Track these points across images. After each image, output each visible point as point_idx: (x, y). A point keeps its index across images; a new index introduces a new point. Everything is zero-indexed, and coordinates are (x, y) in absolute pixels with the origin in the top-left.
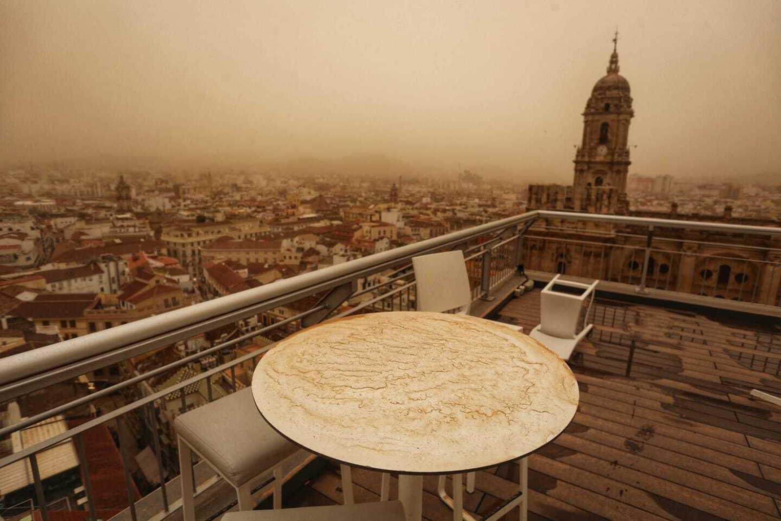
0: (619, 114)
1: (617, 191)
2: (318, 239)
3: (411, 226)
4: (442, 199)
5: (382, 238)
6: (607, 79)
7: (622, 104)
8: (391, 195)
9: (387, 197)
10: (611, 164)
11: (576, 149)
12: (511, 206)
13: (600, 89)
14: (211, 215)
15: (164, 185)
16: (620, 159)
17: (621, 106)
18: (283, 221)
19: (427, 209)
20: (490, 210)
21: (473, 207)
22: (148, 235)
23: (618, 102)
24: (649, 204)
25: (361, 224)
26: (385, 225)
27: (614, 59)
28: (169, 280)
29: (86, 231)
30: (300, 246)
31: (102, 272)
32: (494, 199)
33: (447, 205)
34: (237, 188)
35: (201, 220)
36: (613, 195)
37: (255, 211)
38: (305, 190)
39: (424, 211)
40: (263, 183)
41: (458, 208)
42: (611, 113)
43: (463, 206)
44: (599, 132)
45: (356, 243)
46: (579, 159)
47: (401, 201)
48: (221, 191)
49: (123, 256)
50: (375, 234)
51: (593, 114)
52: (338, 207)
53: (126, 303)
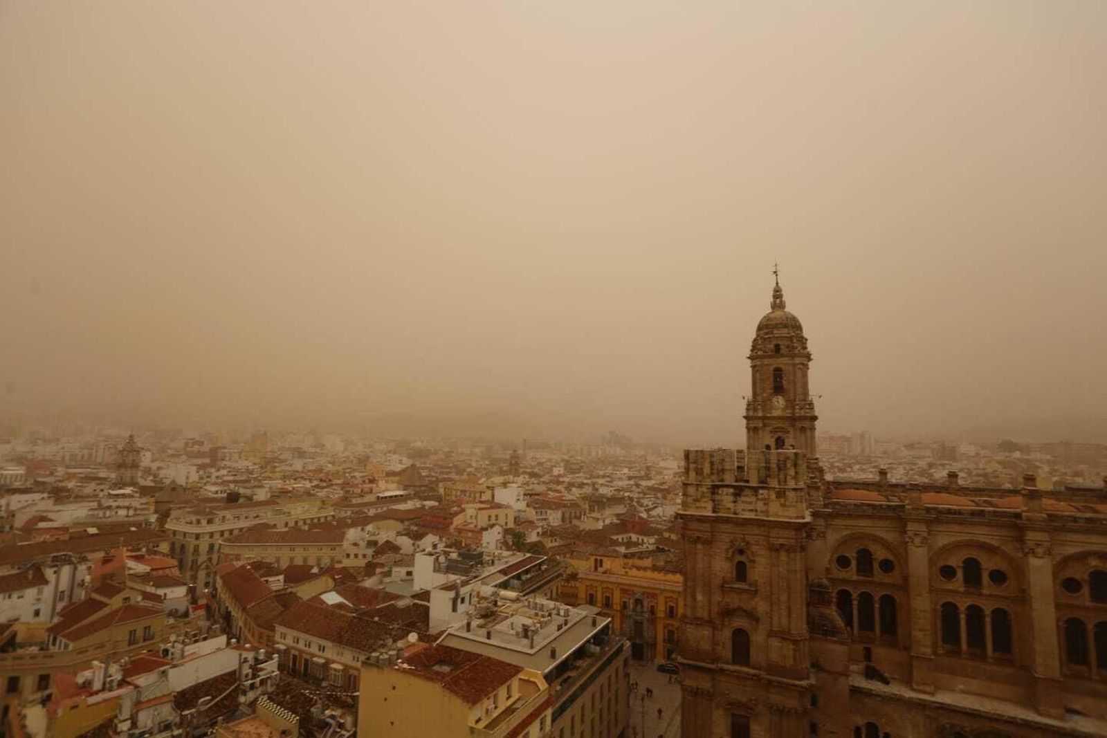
0: (793, 357)
1: (804, 456)
2: (400, 526)
3: (535, 508)
4: (579, 471)
5: (492, 526)
6: (772, 316)
7: (795, 345)
8: (511, 464)
9: (505, 467)
10: (793, 419)
11: (746, 401)
12: (671, 477)
13: (765, 327)
14: (248, 492)
15: (196, 448)
16: (802, 413)
17: (794, 348)
18: (354, 501)
19: (559, 483)
20: (644, 483)
21: (620, 479)
22: (148, 523)
23: (789, 343)
24: (849, 469)
25: (463, 506)
26: (499, 506)
27: (778, 294)
28: (147, 596)
29: (51, 516)
30: (373, 538)
31: (46, 582)
32: (648, 468)
33: (586, 478)
34: (301, 453)
35: (233, 499)
36: (800, 462)
37: (317, 486)
38: (395, 457)
39: (554, 486)
40: (340, 447)
41: (601, 481)
42: (783, 356)
43: (608, 479)
44: (772, 380)
45: (456, 534)
46: (751, 413)
47: (524, 473)
48: (276, 458)
49: (90, 556)
50: (482, 521)
51: (762, 357)
52: (438, 481)
53: (59, 638)
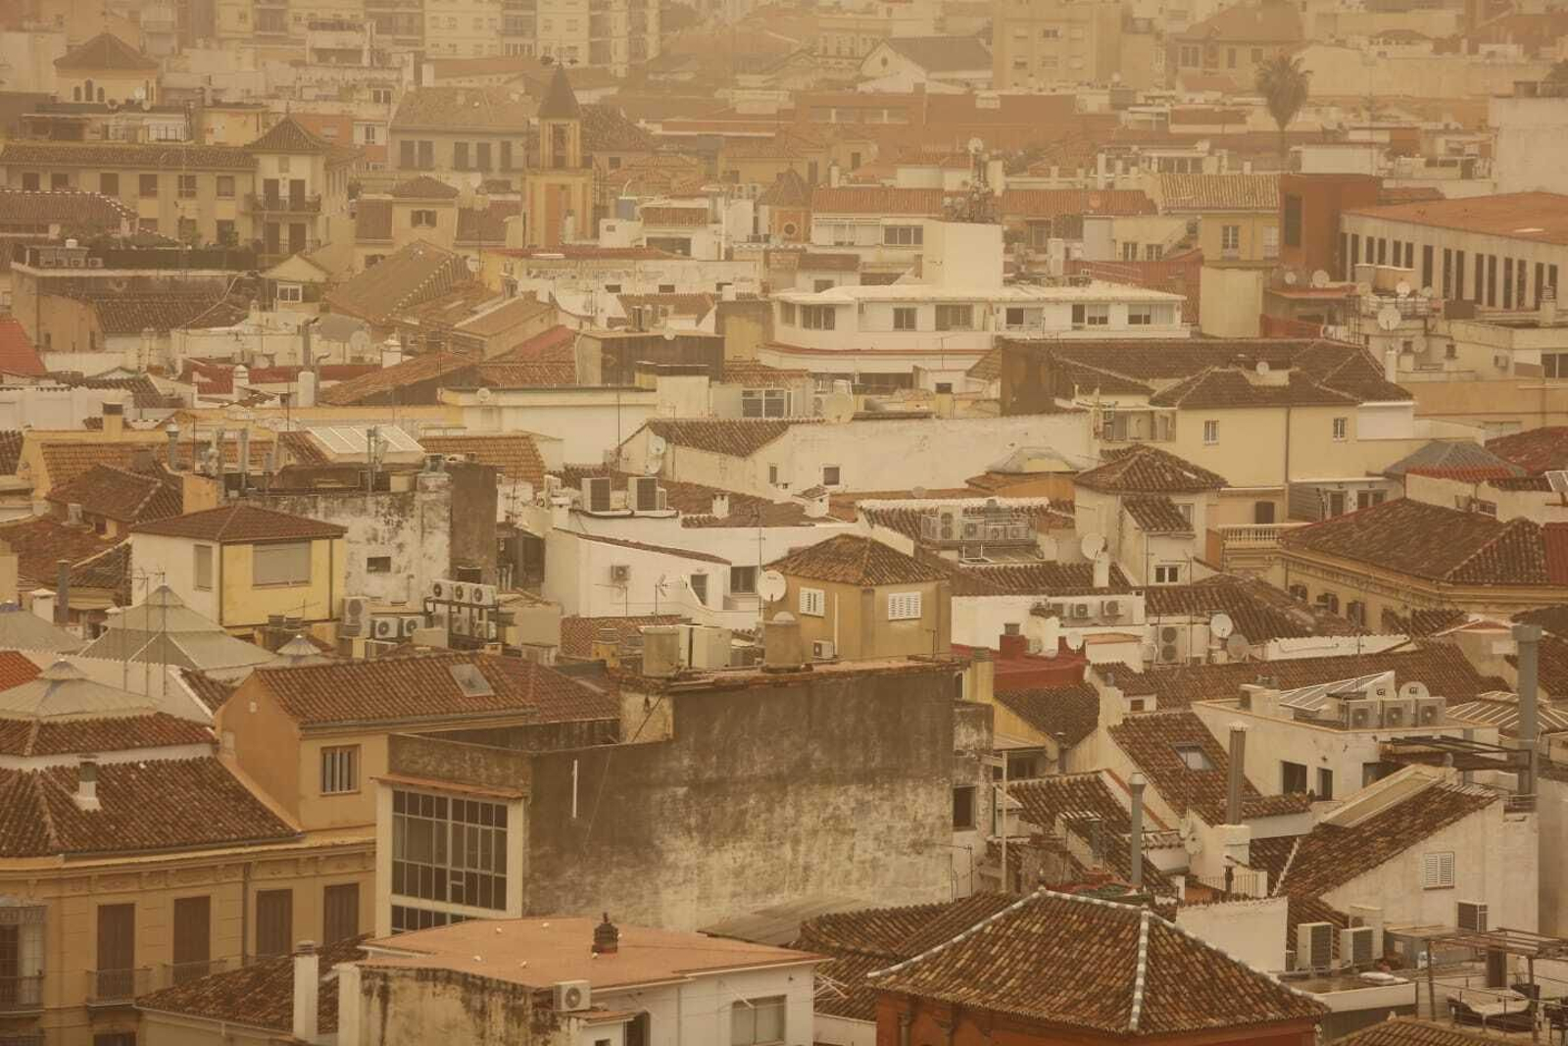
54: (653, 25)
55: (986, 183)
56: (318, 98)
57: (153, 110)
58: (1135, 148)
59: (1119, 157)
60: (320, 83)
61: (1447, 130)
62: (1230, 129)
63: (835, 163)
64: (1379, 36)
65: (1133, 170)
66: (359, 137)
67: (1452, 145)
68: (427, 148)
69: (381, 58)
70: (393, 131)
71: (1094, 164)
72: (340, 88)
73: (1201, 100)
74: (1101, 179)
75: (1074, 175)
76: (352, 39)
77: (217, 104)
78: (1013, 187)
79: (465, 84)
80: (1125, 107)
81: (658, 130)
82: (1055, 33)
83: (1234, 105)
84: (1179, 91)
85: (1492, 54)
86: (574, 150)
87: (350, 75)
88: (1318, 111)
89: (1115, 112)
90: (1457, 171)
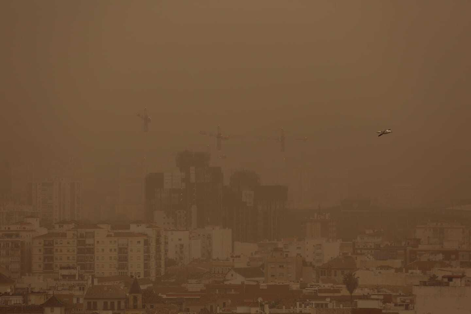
54: (163, 265)
55: (264, 311)
56: (63, 289)
57: (13, 295)
58: (308, 300)
59: (303, 303)
60: (63, 285)
61: (400, 295)
62: (336, 295)
63: (218, 306)
64: (379, 267)
65: (307, 307)
66: (75, 301)
67: (402, 300)
68: (95, 304)
69: (81, 277)
70: (85, 299)
71: (296, 305)
72: (69, 286)
73: (327, 286)
74: (298, 309)
75: (290, 308)
76: (73, 272)
77: (32, 292)
78: (271, 312)
79: (107, 284)
80: (304, 288)
81: (165, 297)
82: (283, 266)
83: (337, 287)
84: (320, 283)
85: (412, 273)
86: (139, 303)
87: (72, 283)
88: (362, 290)
89: (301, 290)
90: (404, 308)
